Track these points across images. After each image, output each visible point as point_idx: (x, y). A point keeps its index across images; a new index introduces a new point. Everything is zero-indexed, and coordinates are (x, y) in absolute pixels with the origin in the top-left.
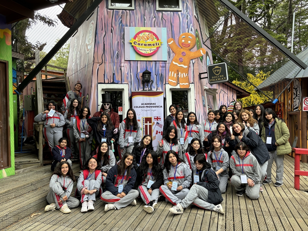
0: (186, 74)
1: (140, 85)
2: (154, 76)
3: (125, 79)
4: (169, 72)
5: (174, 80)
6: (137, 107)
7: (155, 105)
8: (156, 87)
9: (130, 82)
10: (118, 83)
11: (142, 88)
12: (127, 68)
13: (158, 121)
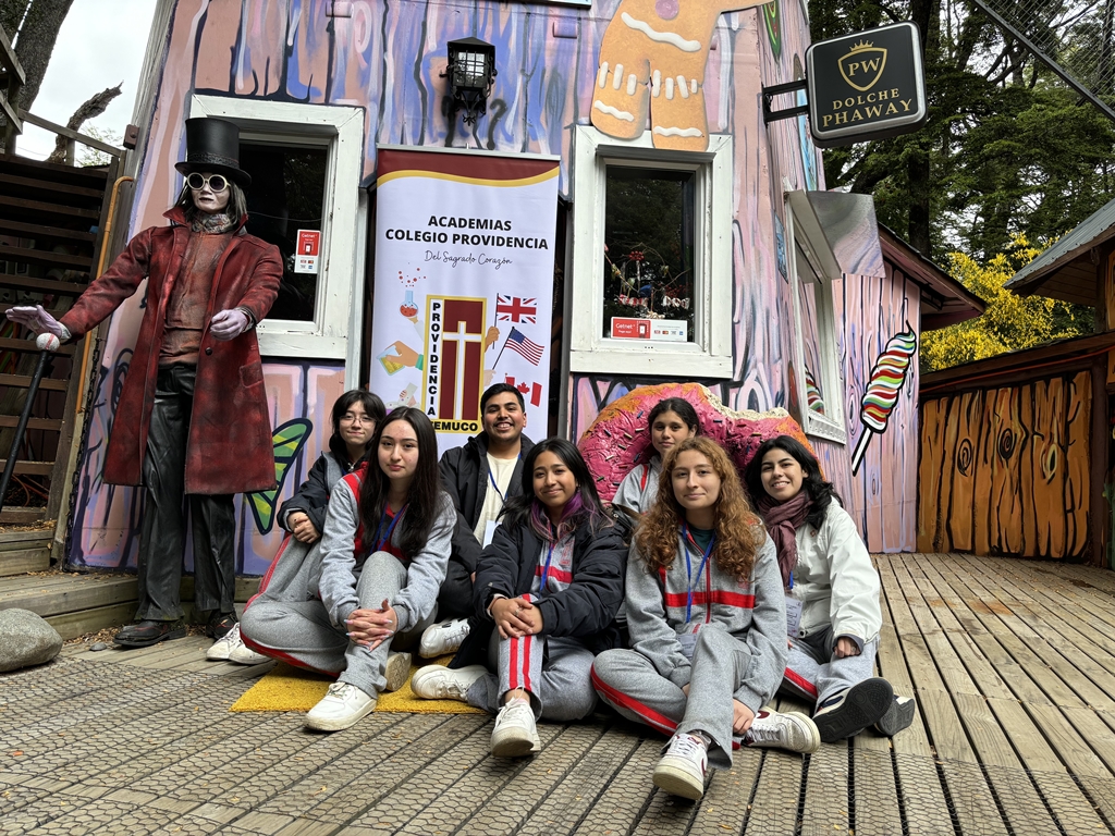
0: (688, 83)
1: (431, 123)
2: (511, 81)
3: (351, 81)
4: (597, 66)
5: (620, 110)
6: (402, 235)
7: (505, 234)
8: (520, 138)
9: (374, 100)
10: (306, 101)
11: (440, 135)
12: (364, 24)
13: (519, 327)
